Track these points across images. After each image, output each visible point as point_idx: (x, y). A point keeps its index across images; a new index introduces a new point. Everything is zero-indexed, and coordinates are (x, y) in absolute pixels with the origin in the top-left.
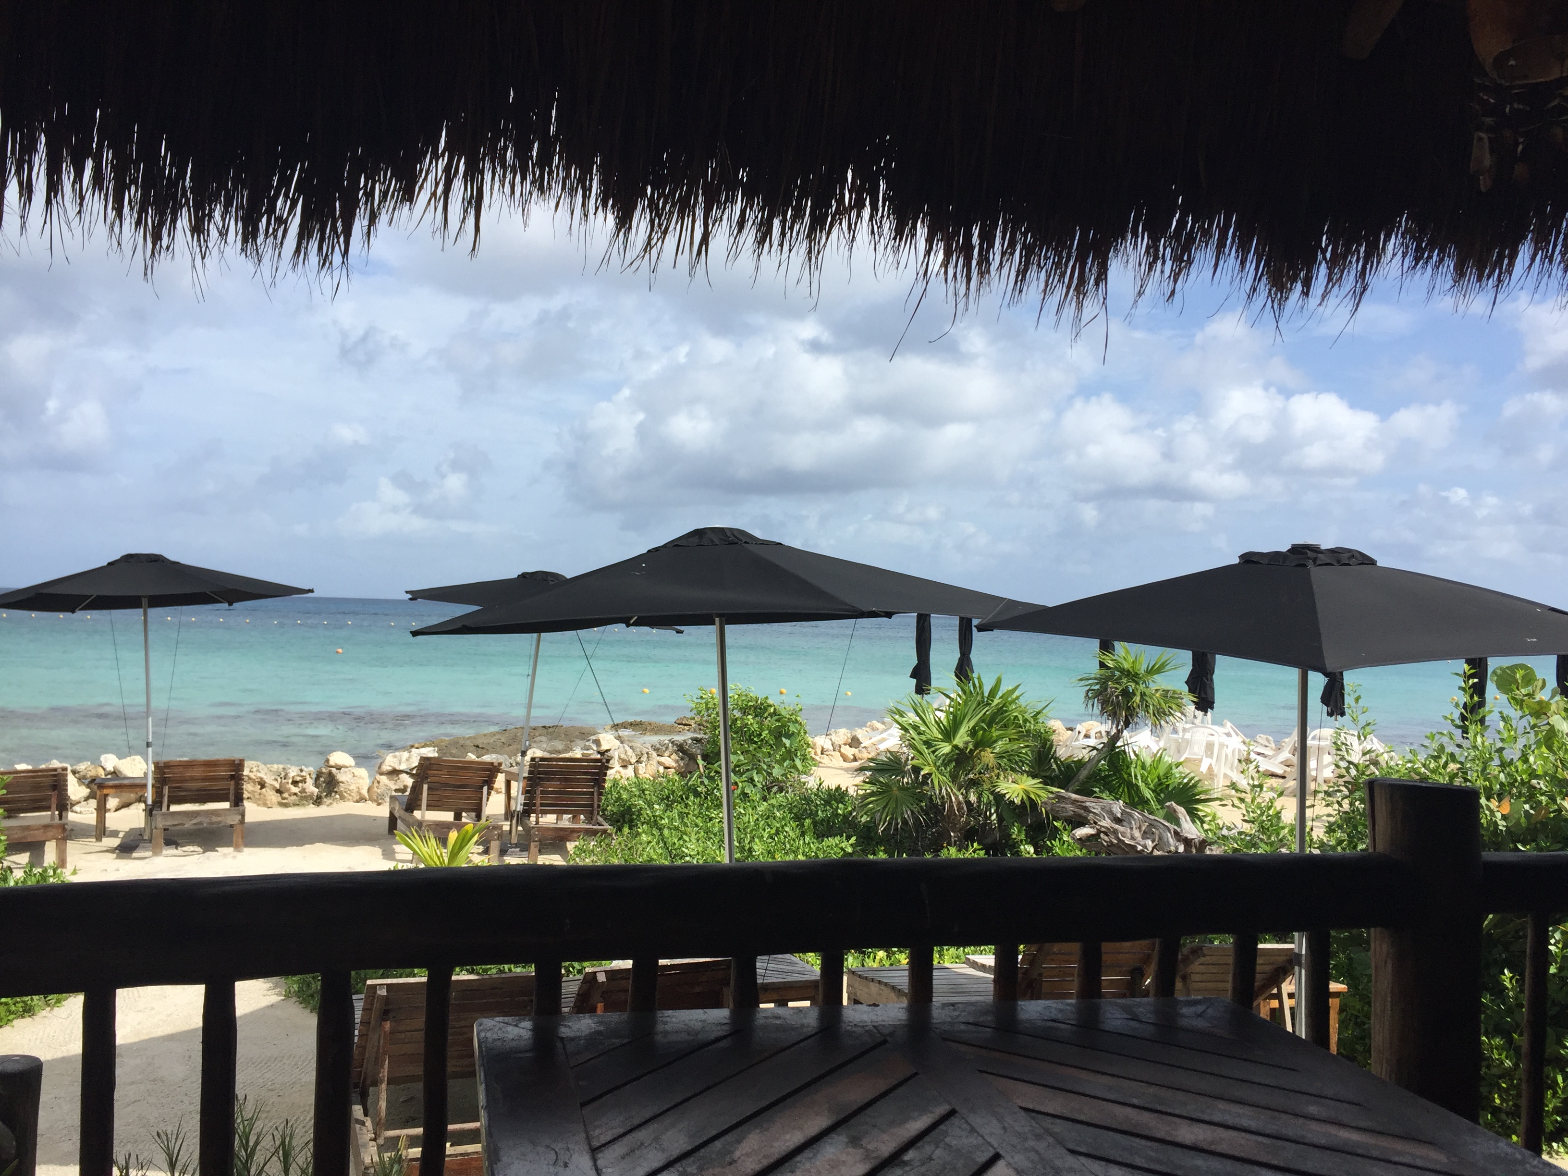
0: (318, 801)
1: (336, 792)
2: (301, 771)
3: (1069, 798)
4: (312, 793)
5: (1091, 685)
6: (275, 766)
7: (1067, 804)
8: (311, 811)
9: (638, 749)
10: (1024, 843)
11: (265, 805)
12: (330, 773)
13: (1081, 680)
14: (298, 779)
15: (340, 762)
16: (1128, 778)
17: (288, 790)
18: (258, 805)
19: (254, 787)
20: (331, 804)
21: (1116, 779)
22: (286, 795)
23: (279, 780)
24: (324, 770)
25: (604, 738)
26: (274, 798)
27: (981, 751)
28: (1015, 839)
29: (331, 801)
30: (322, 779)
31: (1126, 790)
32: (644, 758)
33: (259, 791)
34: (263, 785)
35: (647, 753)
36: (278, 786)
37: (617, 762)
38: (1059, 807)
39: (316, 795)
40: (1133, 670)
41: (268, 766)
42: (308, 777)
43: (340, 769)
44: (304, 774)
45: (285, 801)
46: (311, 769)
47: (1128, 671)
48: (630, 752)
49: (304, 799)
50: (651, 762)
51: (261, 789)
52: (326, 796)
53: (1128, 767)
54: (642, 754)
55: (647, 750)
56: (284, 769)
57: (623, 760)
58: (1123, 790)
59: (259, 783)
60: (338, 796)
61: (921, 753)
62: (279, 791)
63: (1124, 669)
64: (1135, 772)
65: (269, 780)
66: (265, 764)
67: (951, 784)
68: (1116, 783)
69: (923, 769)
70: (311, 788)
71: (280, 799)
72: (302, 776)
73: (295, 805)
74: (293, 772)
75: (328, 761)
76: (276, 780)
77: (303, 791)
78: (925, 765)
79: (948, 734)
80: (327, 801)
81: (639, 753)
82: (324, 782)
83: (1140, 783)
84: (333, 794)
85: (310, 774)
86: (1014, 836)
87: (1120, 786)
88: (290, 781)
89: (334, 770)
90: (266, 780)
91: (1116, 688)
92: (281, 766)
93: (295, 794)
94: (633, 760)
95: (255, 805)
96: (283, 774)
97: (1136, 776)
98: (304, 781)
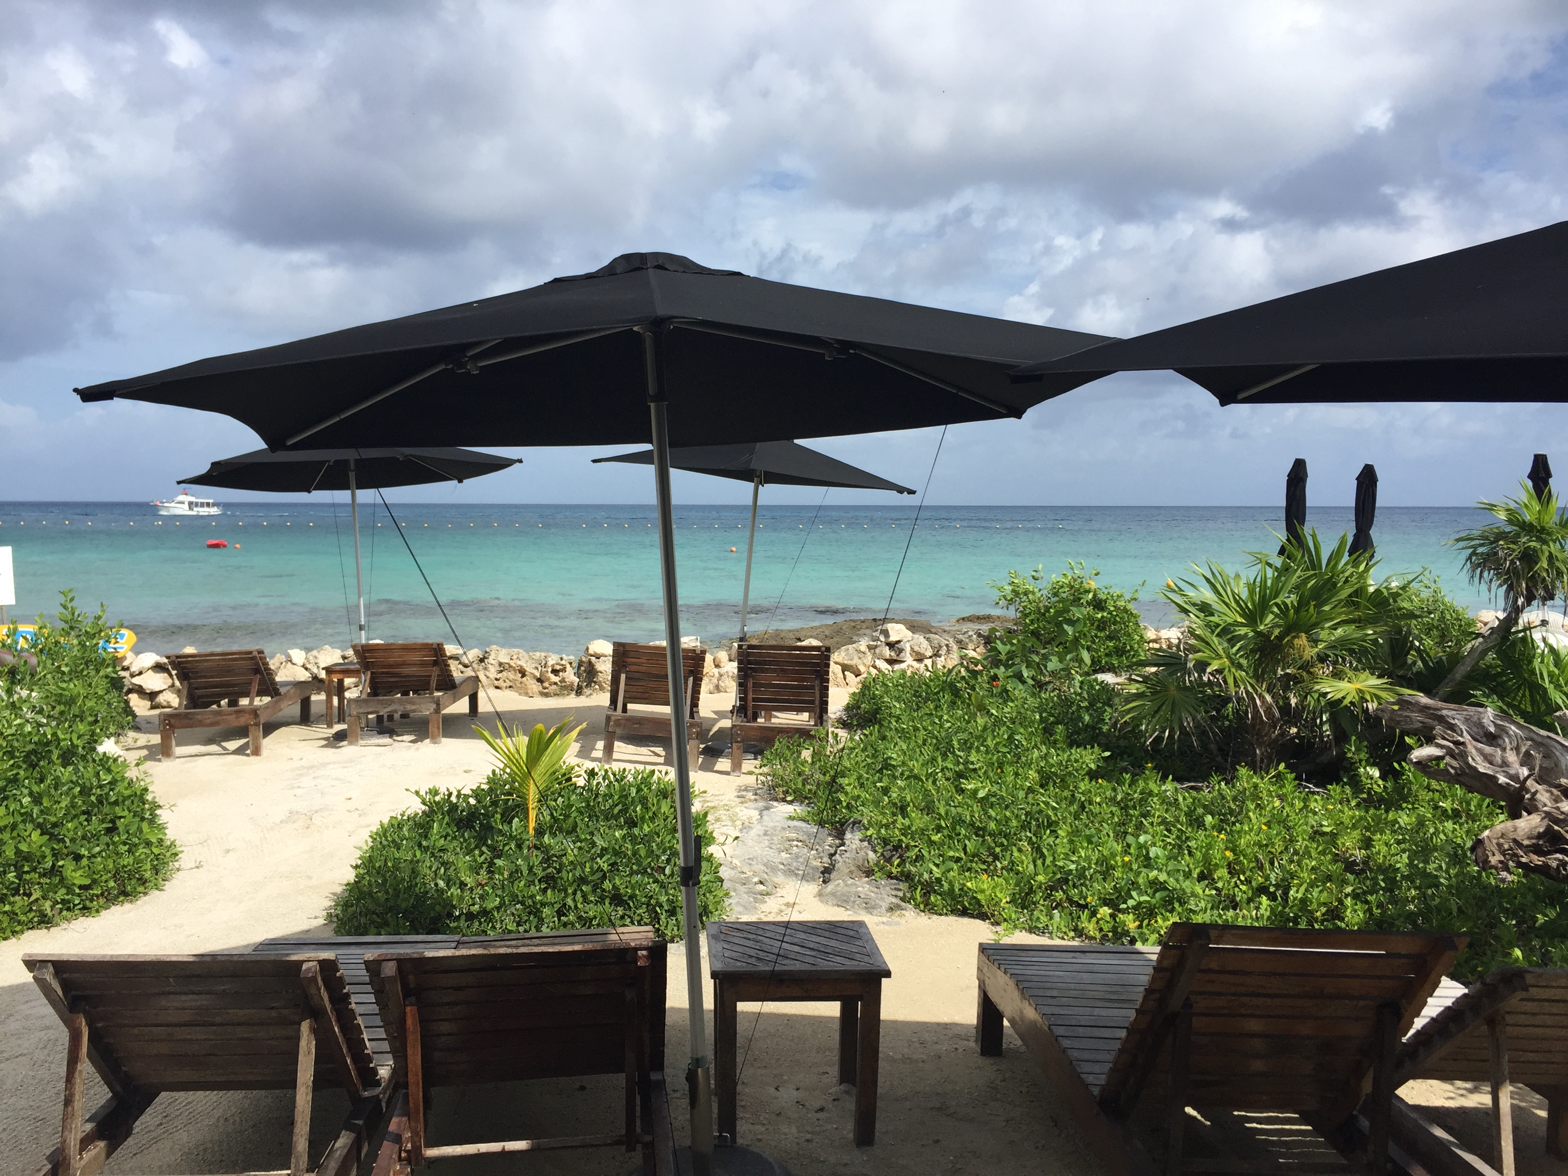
0: (579, 692)
1: (595, 682)
2: (562, 659)
3: (1417, 704)
4: (572, 684)
5: (1475, 547)
6: (538, 654)
7: (1412, 711)
8: (571, 701)
9: (936, 642)
10: (1364, 763)
11: (527, 694)
12: (590, 662)
13: (1458, 540)
14: (558, 667)
15: (599, 651)
16: (1530, 677)
17: (548, 679)
18: (520, 694)
19: (515, 675)
20: (591, 694)
21: (1513, 678)
22: (546, 684)
23: (540, 668)
24: (584, 659)
25: (893, 629)
26: (535, 687)
27: (1294, 637)
28: (1351, 758)
29: (591, 692)
30: (582, 668)
31: (1527, 693)
32: (943, 651)
33: (520, 680)
34: (523, 674)
35: (947, 646)
36: (538, 675)
37: (908, 655)
38: (1401, 715)
39: (576, 684)
40: (1539, 524)
41: (531, 654)
42: (568, 666)
43: (598, 658)
44: (563, 662)
45: (546, 691)
46: (572, 657)
47: (1531, 525)
48: (925, 644)
49: (565, 689)
50: (951, 656)
51: (522, 677)
52: (587, 686)
53: (1530, 662)
54: (941, 647)
55: (947, 642)
56: (546, 657)
57: (918, 653)
58: (1524, 695)
59: (520, 672)
60: (597, 687)
61: (1207, 643)
62: (540, 680)
63: (1524, 522)
64: (1540, 670)
65: (529, 668)
66: (527, 652)
67: (1252, 681)
68: (1514, 684)
69: (1210, 664)
70: (571, 676)
71: (541, 688)
72: (562, 665)
73: (556, 695)
74: (553, 660)
75: (587, 649)
76: (537, 669)
77: (563, 680)
78: (1214, 659)
79: (1252, 617)
80: (587, 691)
81: (937, 646)
82: (585, 671)
83: (1547, 684)
84: (593, 684)
85: (571, 663)
86: (1349, 755)
87: (1519, 688)
88: (550, 670)
89: (593, 659)
90: (527, 669)
91: (1514, 550)
92: (543, 654)
93: (555, 683)
94: (929, 653)
95: (517, 694)
96: (544, 662)
97: (1541, 674)
98: (564, 670)
